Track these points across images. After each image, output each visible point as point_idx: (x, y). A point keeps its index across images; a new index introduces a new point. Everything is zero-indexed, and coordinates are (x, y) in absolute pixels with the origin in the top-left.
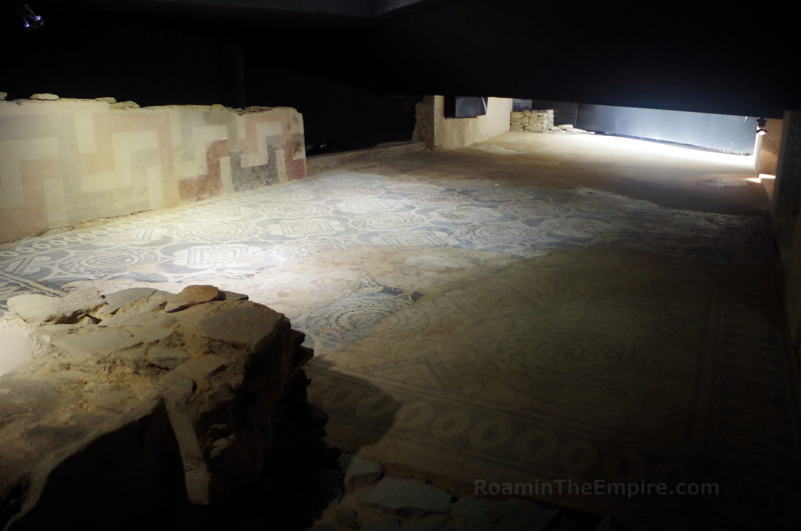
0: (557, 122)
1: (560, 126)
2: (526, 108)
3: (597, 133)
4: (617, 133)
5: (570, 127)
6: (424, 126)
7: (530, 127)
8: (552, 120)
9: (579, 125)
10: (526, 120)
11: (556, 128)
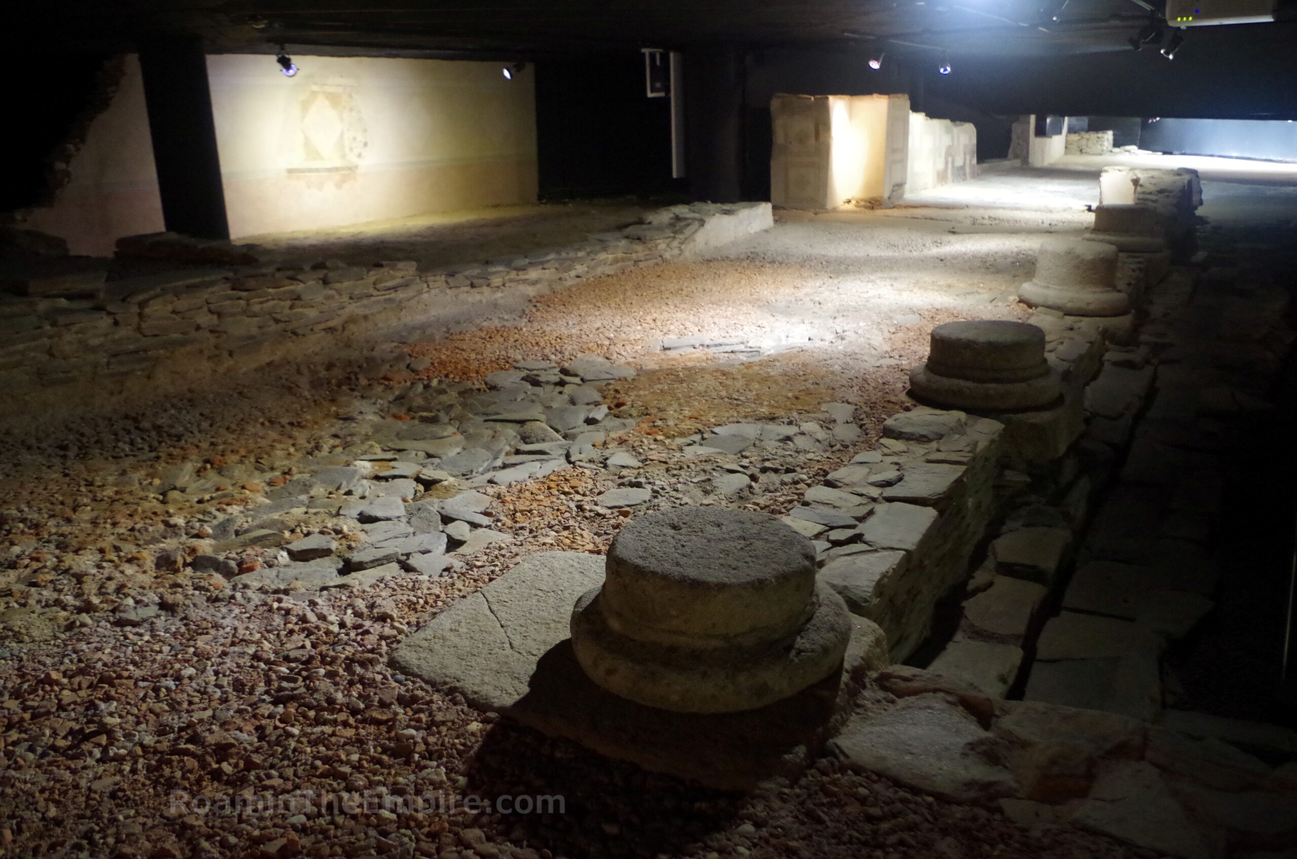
0: (1117, 144)
1: (1123, 148)
2: (1083, 130)
3: (1165, 153)
4: (1188, 152)
5: (1133, 148)
6: (1019, 144)
7: (1088, 150)
8: (1111, 142)
9: (1143, 146)
10: (1084, 142)
11: (1117, 150)
